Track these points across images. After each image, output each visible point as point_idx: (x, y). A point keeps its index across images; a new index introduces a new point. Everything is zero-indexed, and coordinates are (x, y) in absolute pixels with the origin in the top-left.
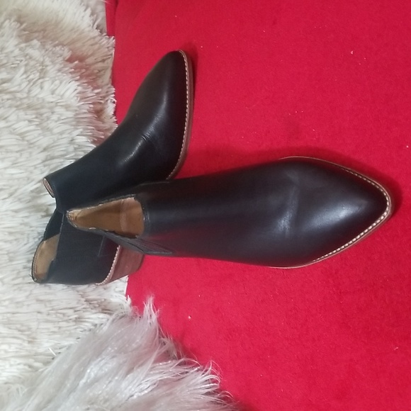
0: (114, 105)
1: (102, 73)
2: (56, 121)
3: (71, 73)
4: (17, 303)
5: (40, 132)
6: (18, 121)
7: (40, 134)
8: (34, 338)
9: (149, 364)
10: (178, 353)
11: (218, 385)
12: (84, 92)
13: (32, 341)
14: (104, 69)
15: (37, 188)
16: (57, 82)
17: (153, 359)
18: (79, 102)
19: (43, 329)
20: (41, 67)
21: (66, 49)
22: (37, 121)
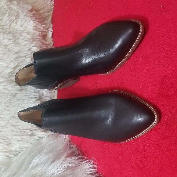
0: (52, 33)
1: (47, 17)
2: (22, 40)
3: (31, 17)
4: (2, 126)
5: (14, 45)
6: (4, 39)
7: (14, 46)
8: (10, 143)
9: (63, 158)
10: (78, 153)
11: (96, 170)
12: (37, 26)
13: (9, 144)
14: (49, 16)
15: (11, 72)
16: (24, 21)
17: (64, 156)
18: (34, 31)
19: (14, 139)
20: (16, 14)
21: (29, 6)
22: (13, 39)
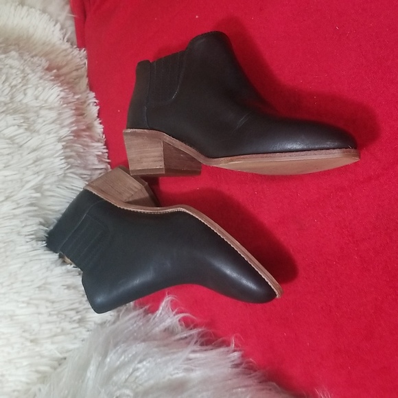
0: (97, 108)
1: (77, 80)
2: (42, 124)
3: (51, 80)
5: (28, 134)
6: (8, 126)
7: (28, 137)
12: (67, 98)
14: (80, 77)
16: (40, 89)
18: (62, 105)
20: (22, 75)
21: (44, 60)
22: (25, 126)
